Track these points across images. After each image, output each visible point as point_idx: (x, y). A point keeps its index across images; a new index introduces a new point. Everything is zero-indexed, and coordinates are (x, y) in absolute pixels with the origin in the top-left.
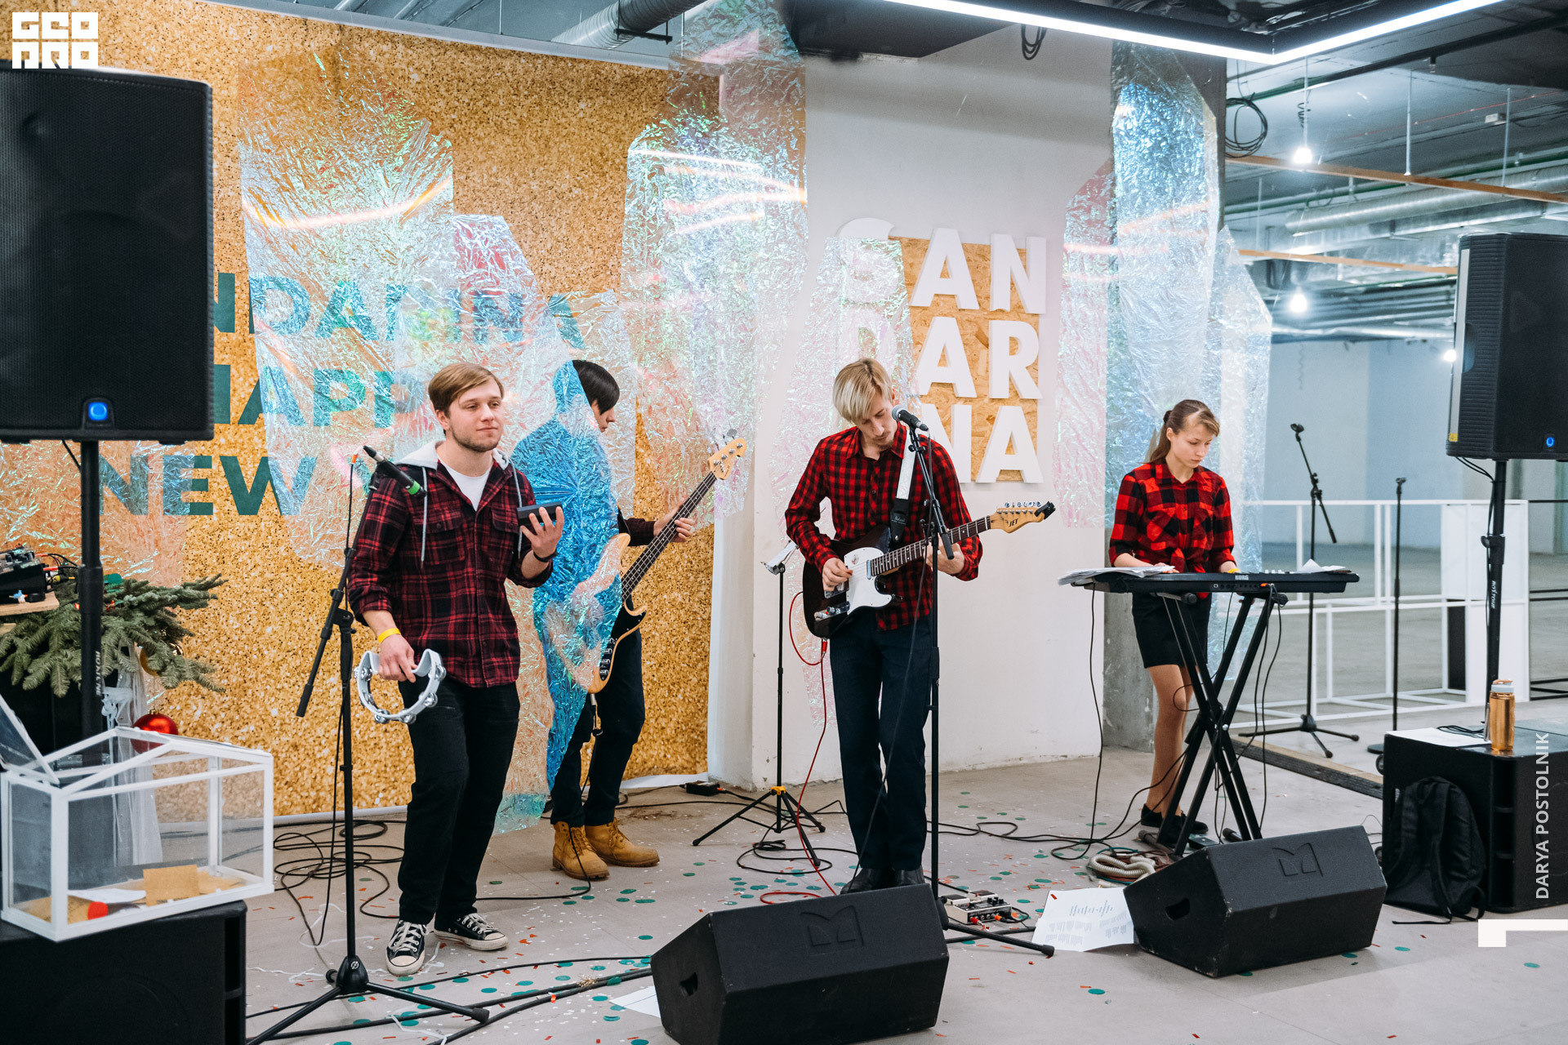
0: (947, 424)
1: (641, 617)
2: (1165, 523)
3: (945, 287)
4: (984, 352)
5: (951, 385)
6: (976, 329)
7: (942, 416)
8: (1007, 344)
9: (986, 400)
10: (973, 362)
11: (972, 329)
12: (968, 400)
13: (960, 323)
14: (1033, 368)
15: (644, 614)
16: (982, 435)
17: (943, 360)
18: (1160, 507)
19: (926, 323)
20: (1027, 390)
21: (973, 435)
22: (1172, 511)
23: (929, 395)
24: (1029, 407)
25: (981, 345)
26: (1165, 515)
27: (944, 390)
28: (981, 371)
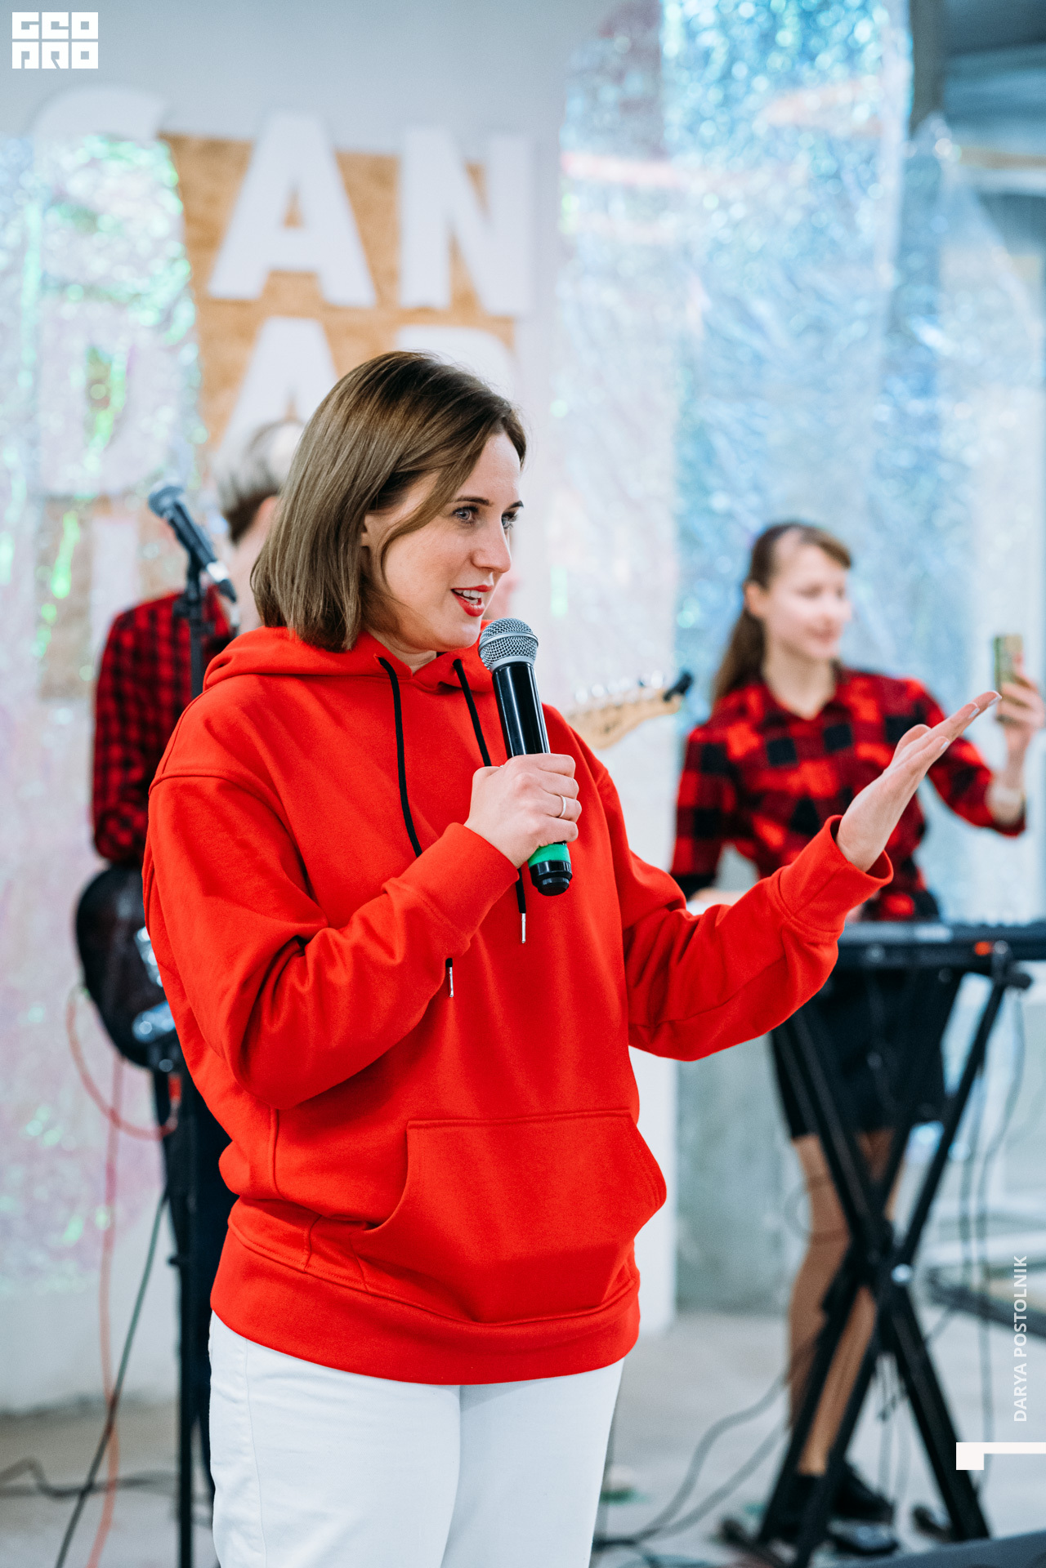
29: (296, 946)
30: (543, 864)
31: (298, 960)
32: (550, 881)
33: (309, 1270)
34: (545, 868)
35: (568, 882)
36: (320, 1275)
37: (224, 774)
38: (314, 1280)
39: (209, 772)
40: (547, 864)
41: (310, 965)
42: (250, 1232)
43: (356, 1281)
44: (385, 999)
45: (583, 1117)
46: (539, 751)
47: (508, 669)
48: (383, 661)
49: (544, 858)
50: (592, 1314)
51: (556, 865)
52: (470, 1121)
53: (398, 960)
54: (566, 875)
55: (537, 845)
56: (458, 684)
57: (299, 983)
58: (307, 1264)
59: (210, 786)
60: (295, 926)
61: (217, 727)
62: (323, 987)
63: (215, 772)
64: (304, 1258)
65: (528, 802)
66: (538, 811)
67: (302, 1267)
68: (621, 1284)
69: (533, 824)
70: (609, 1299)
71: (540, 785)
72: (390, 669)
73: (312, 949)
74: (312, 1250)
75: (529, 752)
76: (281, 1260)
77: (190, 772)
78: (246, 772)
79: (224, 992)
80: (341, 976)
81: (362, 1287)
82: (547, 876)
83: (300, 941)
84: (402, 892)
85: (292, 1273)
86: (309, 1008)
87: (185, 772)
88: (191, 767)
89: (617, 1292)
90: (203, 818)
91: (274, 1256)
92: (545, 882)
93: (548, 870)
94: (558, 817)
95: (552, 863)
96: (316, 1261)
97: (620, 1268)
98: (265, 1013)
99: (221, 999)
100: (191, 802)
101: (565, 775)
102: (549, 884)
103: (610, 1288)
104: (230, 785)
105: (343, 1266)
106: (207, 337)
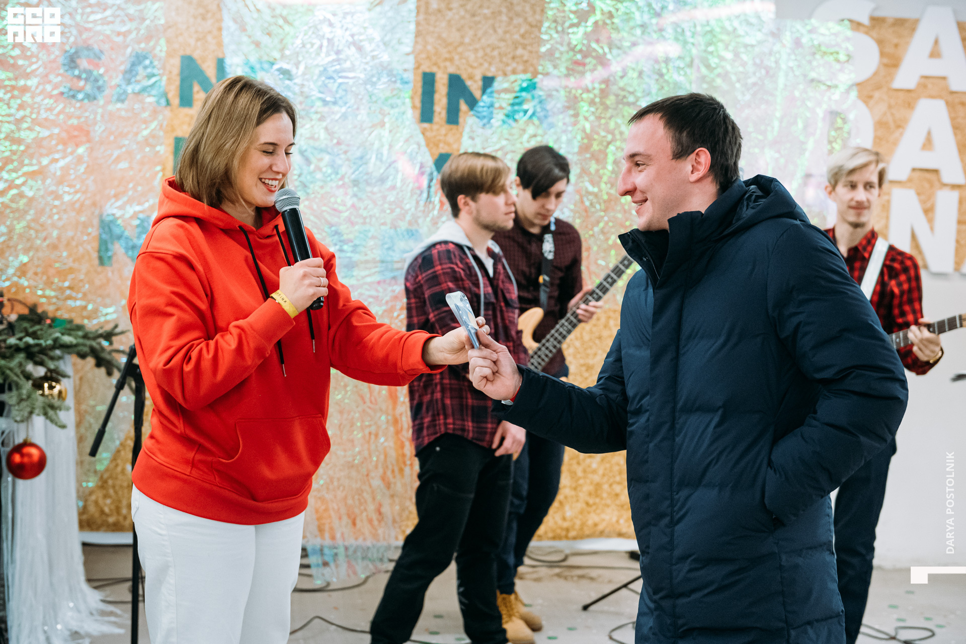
3: (935, 68)
5: (935, 171)
7: (922, 202)
12: (955, 187)
13: (950, 105)
17: (928, 144)
19: (910, 105)
23: (910, 180)
27: (928, 175)
33: (191, 475)
36: (197, 477)
38: (194, 480)
58: (191, 472)
65: (307, 282)
66: (311, 285)
67: (188, 474)
71: (310, 274)
76: (178, 470)
81: (215, 483)
85: (183, 476)
91: (175, 468)
106: (890, 107)
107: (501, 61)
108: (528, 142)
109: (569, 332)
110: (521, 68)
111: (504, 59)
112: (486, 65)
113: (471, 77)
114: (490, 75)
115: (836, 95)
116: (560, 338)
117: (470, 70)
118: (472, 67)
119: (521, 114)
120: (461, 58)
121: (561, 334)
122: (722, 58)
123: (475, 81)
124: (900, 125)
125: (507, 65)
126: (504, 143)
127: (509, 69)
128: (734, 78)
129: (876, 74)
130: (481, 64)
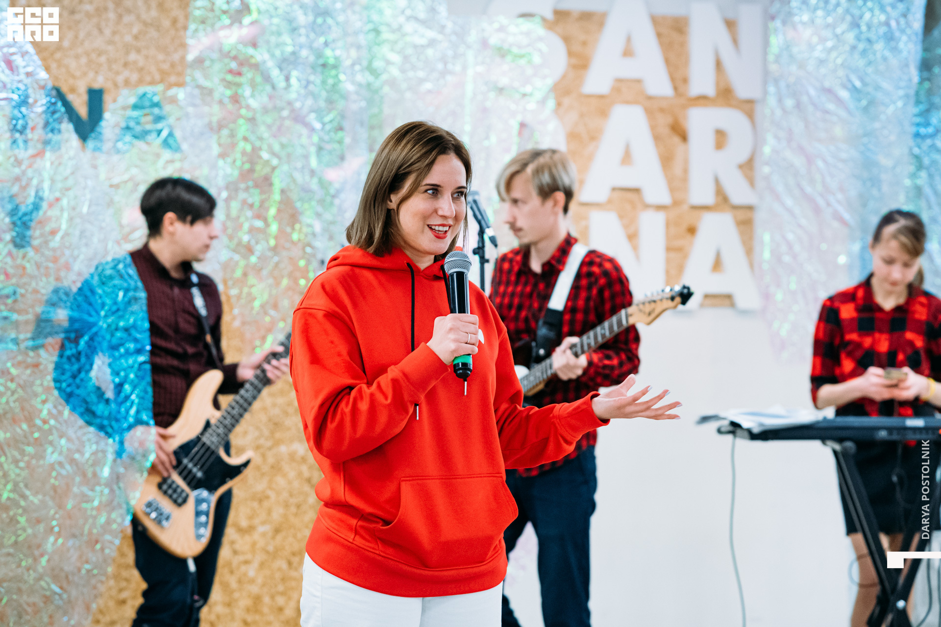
0: (632, 237)
1: (235, 471)
2: (859, 354)
3: (628, 69)
4: (680, 148)
5: (637, 191)
6: (669, 120)
7: (626, 227)
8: (711, 139)
9: (685, 207)
10: (666, 160)
11: (664, 121)
12: (660, 208)
13: (649, 112)
14: (748, 167)
15: (246, 464)
16: (679, 249)
17: (627, 158)
18: (854, 336)
19: (604, 113)
20: (740, 193)
21: (669, 249)
22: (868, 341)
23: (610, 201)
24: (742, 215)
25: (676, 140)
26: (859, 345)
27: (630, 195)
28: (678, 170)
29: (348, 390)
30: (458, 364)
31: (348, 396)
32: (461, 371)
33: (355, 542)
34: (459, 366)
35: (470, 373)
36: (359, 545)
37: (327, 310)
38: (356, 547)
39: (321, 308)
40: (460, 364)
41: (351, 400)
42: (329, 521)
43: (375, 549)
44: (383, 418)
45: (481, 477)
46: (464, 312)
47: (455, 274)
48: (408, 265)
49: (459, 361)
50: (481, 566)
51: (465, 365)
52: (435, 477)
53: (389, 401)
54: (469, 369)
55: (455, 356)
56: (442, 276)
57: (345, 408)
58: (354, 540)
59: (320, 315)
60: (349, 381)
61: (328, 288)
62: (355, 410)
63: (323, 308)
64: (352, 537)
65: (452, 336)
66: (456, 341)
67: (351, 541)
68: (495, 551)
69: (453, 346)
70: (489, 559)
71: (458, 329)
72: (411, 268)
73: (353, 393)
74: (356, 533)
75: (460, 312)
76: (342, 536)
77: (313, 307)
78: (337, 309)
79: (313, 408)
80: (364, 406)
81: (378, 552)
82: (460, 369)
83: (351, 388)
84: (393, 372)
85: (346, 543)
86: (348, 419)
87: (310, 307)
88: (313, 305)
89: (493, 555)
90: (315, 329)
91: (339, 534)
92: (458, 372)
93: (460, 366)
94: (466, 343)
95: (463, 364)
96: (358, 538)
97: (495, 545)
98: (329, 420)
99: (311, 411)
100: (311, 321)
101: (473, 324)
102: (460, 373)
103: (490, 554)
104: (330, 316)
105: (371, 543)
106: (582, 115)
107: (110, 69)
108: (164, 168)
109: (255, 398)
110: (134, 77)
111: (114, 67)
112: (91, 75)
113: (73, 90)
114: (96, 86)
115: (532, 106)
116: (245, 405)
117: (71, 81)
118: (74, 77)
119: (154, 135)
120: (59, 66)
121: (246, 400)
122: (388, 62)
123: (79, 95)
124: (594, 137)
125: (118, 73)
126: (134, 171)
127: (120, 79)
128: (404, 86)
129: (564, 77)
130: (85, 74)
